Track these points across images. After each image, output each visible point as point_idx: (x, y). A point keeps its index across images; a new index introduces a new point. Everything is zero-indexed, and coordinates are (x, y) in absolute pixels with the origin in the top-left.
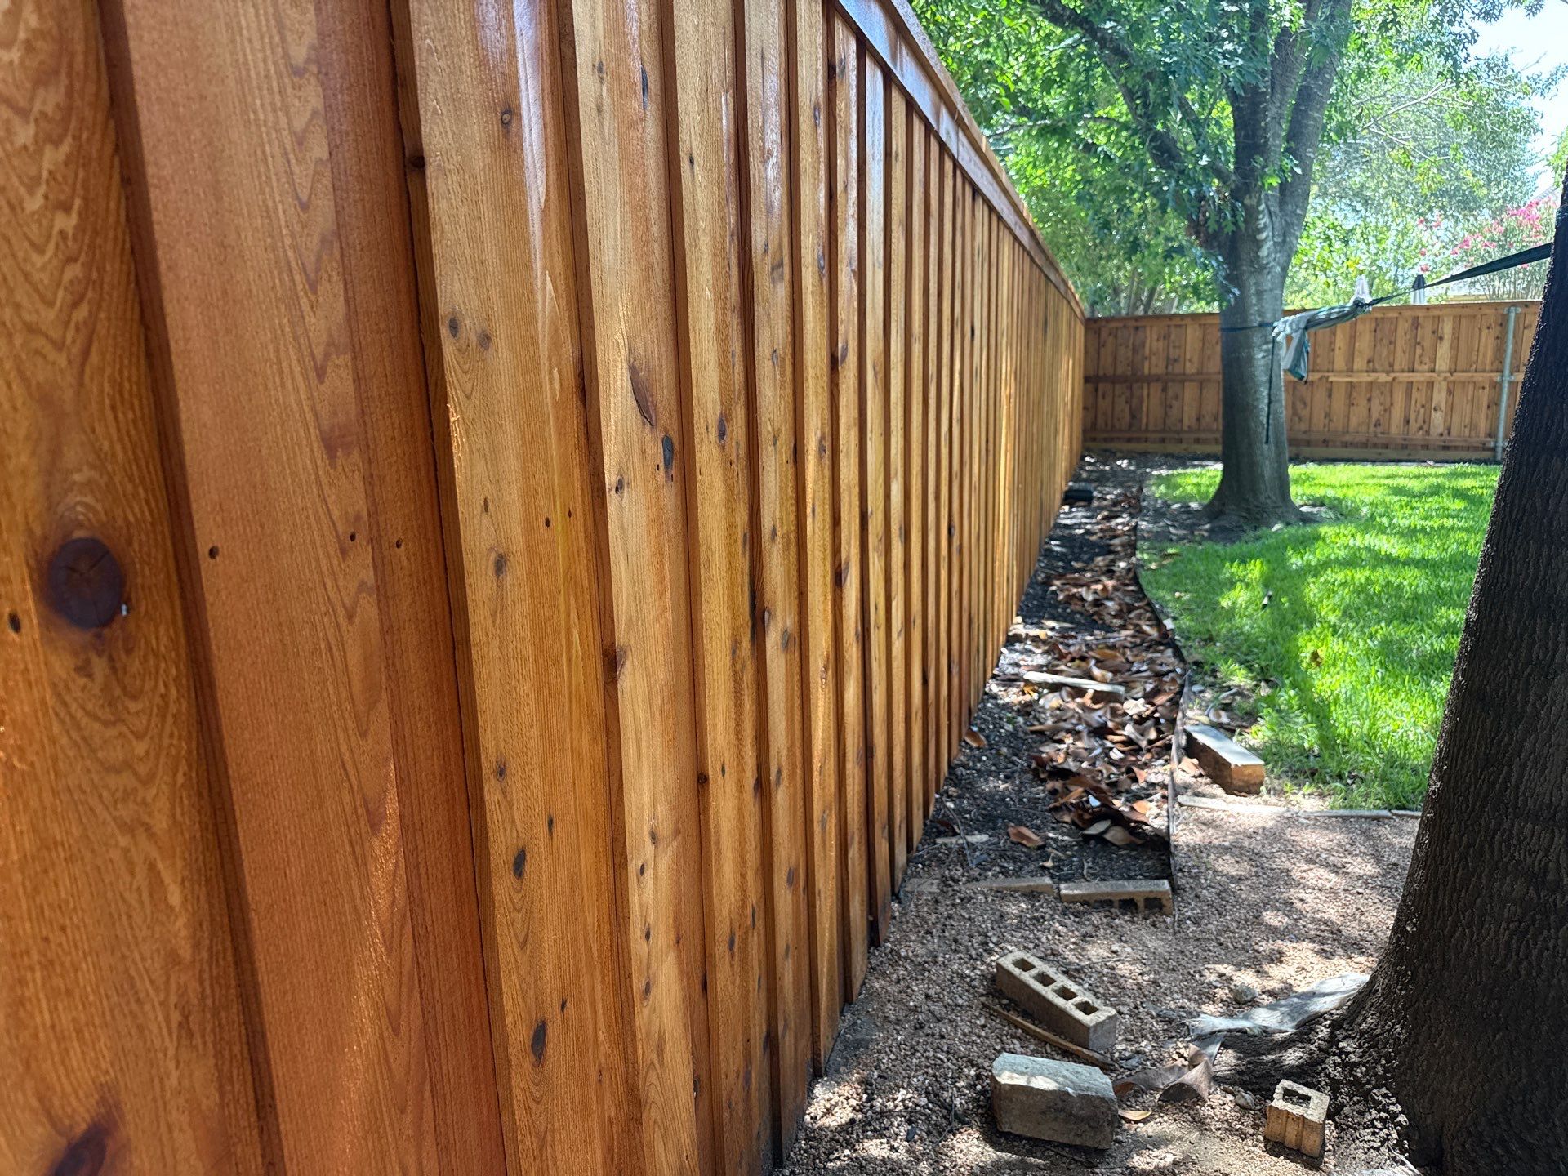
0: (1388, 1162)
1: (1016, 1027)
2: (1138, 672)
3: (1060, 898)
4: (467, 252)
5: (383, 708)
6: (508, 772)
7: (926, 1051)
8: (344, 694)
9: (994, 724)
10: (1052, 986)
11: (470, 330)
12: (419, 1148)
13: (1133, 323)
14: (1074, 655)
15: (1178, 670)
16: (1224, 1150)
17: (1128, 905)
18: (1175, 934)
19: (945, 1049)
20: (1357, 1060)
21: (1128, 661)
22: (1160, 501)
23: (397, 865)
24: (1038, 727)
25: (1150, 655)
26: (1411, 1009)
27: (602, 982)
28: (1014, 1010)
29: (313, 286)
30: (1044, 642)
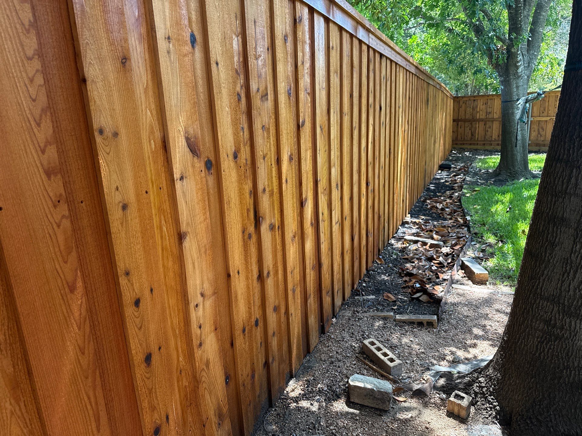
0: (491, 423)
1: (367, 365)
2: (452, 236)
3: (395, 320)
4: (107, 107)
5: (74, 254)
6: (130, 274)
7: (332, 371)
8: (57, 250)
9: (389, 255)
10: (381, 352)
11: (108, 132)
12: (94, 390)
13: (473, 98)
14: (428, 229)
15: (467, 236)
16: (431, 414)
17: (420, 324)
18: (436, 335)
19: (339, 371)
20: (484, 385)
21: (449, 232)
22: (478, 169)
23: (82, 302)
24: (406, 257)
25: (458, 230)
26: (503, 368)
27: (181, 341)
28: (368, 359)
29: (39, 125)
30: (417, 224)
